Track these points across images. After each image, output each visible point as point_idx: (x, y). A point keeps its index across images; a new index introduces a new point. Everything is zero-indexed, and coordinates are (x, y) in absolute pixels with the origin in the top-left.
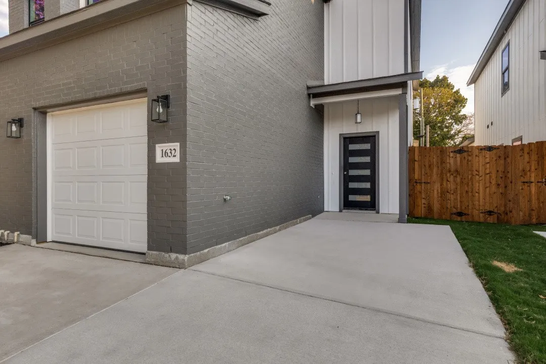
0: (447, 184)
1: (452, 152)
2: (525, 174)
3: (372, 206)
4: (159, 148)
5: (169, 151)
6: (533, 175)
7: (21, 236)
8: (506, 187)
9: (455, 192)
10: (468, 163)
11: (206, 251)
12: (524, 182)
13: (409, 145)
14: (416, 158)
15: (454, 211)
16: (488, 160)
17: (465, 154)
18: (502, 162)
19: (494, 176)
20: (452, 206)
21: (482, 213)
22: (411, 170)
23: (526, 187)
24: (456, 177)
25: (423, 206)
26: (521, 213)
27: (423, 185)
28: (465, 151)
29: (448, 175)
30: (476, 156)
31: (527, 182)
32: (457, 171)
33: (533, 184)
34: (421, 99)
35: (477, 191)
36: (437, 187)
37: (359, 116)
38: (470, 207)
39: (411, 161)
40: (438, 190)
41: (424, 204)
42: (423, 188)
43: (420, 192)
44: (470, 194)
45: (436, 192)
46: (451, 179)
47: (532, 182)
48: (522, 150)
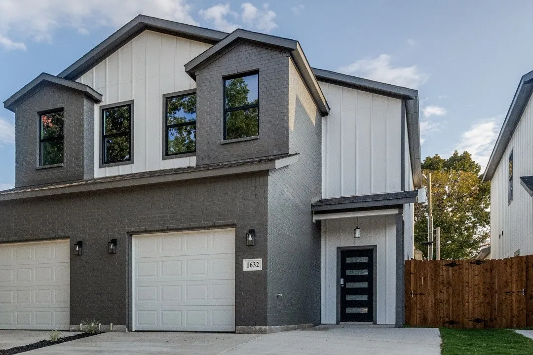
0: (440, 295)
1: (445, 265)
2: (508, 285)
3: (370, 317)
4: (245, 262)
5: (253, 264)
6: (514, 286)
7: (114, 326)
8: (492, 297)
9: (448, 302)
10: (459, 276)
11: (272, 327)
12: (507, 292)
13: (406, 258)
14: (412, 271)
15: (447, 319)
16: (476, 273)
17: (457, 267)
18: (488, 274)
19: (481, 287)
20: (445, 315)
21: (471, 321)
22: (407, 282)
23: (508, 297)
24: (448, 288)
25: (418, 316)
26: (504, 320)
27: (418, 296)
28: (457, 265)
29: (442, 286)
30: (466, 269)
31: (509, 292)
32: (449, 283)
33: (514, 294)
34: (428, 188)
35: (467, 301)
36: (431, 298)
37: (358, 231)
38: (461, 316)
39: (407, 273)
40: (432, 301)
41: (419, 314)
42: (418, 298)
43: (416, 303)
44: (461, 304)
45: (430, 302)
46: (444, 290)
47: (513, 292)
48: (506, 263)
